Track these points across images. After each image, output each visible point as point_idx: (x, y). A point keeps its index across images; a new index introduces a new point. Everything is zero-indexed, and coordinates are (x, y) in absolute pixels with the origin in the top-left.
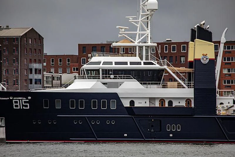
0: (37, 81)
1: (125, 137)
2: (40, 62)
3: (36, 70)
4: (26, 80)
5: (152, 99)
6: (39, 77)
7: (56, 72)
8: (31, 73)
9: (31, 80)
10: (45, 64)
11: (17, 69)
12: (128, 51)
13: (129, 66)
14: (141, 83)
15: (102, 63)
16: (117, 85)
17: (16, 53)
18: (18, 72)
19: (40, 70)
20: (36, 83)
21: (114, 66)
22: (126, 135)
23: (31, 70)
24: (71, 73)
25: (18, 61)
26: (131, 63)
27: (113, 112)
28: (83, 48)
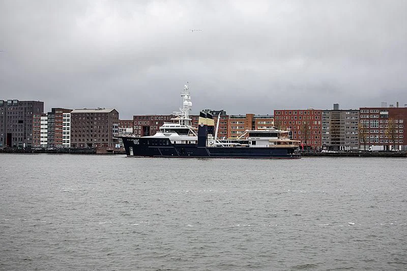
0: (116, 131)
1: (172, 156)
2: (117, 123)
3: (115, 126)
4: (111, 131)
5: (182, 141)
6: (117, 129)
7: (124, 127)
8: (113, 128)
9: (113, 131)
10: (119, 124)
12: (177, 122)
13: (175, 128)
16: (169, 135)
17: (107, 119)
19: (117, 127)
21: (170, 128)
23: (113, 126)
25: (108, 123)
26: (176, 126)
27: (167, 146)
28: (135, 117)
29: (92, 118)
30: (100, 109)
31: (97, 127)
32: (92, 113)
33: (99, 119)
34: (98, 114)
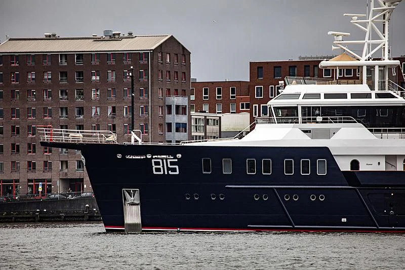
0: (180, 127)
1: (344, 224)
2: (184, 93)
3: (178, 107)
4: (161, 125)
5: (390, 159)
6: (183, 119)
7: (212, 110)
8: (170, 113)
9: (169, 125)
10: (193, 98)
11: (146, 107)
13: (349, 101)
14: (371, 131)
15: (302, 96)
16: (328, 134)
17: (144, 79)
18: (147, 111)
19: (184, 108)
20: (177, 130)
22: (344, 220)
23: (170, 107)
24: (238, 112)
25: (147, 93)
26: (354, 96)
27: (322, 180)
28: (257, 69)
29: (80, 74)
30: (114, 37)
31: (103, 110)
32: (80, 56)
33: (112, 77)
34: (104, 56)
